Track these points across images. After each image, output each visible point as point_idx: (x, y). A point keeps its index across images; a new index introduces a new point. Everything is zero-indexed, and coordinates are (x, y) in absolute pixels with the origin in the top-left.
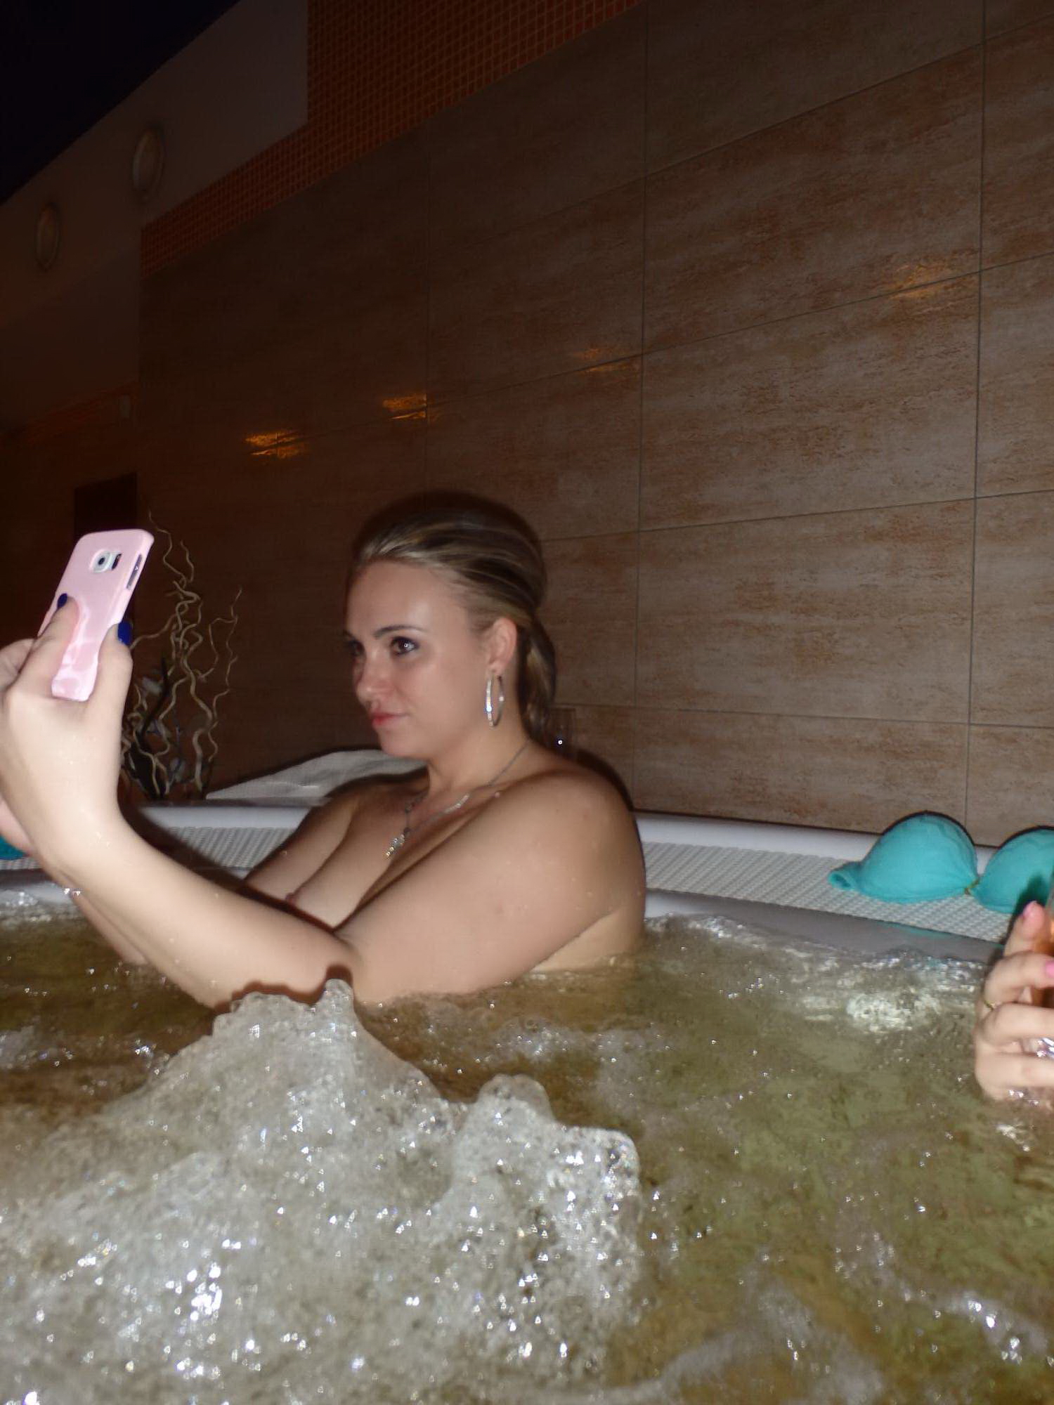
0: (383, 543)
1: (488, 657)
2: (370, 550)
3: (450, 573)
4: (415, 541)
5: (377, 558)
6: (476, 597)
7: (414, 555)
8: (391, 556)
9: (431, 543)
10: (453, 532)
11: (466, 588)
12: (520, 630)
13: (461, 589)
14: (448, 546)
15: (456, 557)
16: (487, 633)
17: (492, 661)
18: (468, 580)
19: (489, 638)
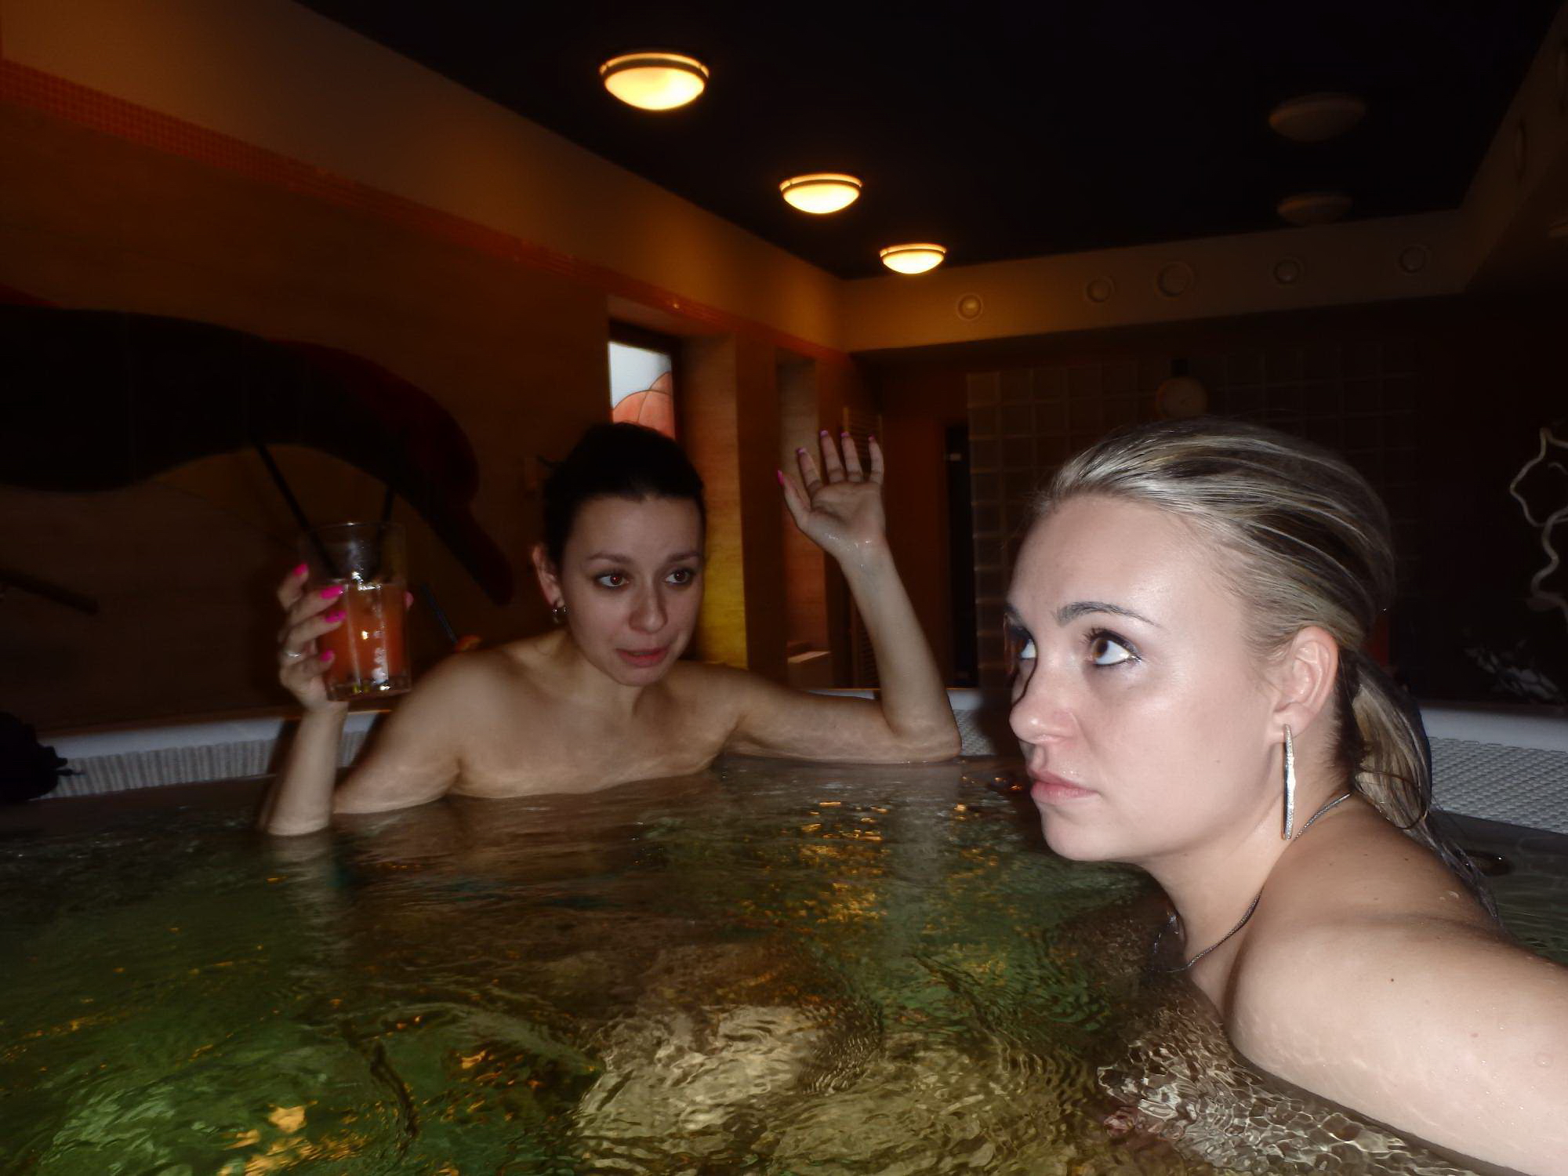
0: (1096, 462)
1: (1275, 698)
2: (1070, 473)
3: (1223, 528)
4: (1159, 462)
5: (1082, 487)
6: (1266, 578)
7: (1153, 486)
8: (1107, 486)
9: (1189, 469)
10: (1234, 453)
11: (1250, 560)
12: (1344, 655)
13: (1239, 559)
14: (1220, 477)
15: (1237, 499)
16: (1280, 654)
17: (1281, 709)
18: (1255, 545)
19: (1282, 663)
